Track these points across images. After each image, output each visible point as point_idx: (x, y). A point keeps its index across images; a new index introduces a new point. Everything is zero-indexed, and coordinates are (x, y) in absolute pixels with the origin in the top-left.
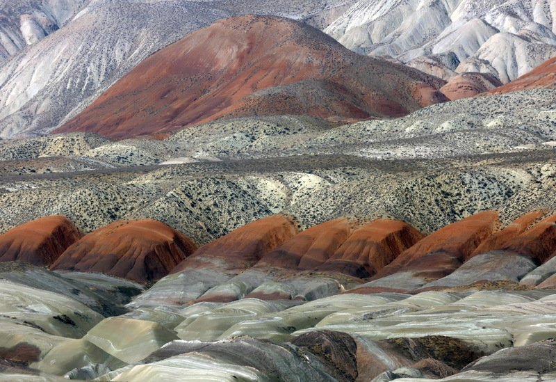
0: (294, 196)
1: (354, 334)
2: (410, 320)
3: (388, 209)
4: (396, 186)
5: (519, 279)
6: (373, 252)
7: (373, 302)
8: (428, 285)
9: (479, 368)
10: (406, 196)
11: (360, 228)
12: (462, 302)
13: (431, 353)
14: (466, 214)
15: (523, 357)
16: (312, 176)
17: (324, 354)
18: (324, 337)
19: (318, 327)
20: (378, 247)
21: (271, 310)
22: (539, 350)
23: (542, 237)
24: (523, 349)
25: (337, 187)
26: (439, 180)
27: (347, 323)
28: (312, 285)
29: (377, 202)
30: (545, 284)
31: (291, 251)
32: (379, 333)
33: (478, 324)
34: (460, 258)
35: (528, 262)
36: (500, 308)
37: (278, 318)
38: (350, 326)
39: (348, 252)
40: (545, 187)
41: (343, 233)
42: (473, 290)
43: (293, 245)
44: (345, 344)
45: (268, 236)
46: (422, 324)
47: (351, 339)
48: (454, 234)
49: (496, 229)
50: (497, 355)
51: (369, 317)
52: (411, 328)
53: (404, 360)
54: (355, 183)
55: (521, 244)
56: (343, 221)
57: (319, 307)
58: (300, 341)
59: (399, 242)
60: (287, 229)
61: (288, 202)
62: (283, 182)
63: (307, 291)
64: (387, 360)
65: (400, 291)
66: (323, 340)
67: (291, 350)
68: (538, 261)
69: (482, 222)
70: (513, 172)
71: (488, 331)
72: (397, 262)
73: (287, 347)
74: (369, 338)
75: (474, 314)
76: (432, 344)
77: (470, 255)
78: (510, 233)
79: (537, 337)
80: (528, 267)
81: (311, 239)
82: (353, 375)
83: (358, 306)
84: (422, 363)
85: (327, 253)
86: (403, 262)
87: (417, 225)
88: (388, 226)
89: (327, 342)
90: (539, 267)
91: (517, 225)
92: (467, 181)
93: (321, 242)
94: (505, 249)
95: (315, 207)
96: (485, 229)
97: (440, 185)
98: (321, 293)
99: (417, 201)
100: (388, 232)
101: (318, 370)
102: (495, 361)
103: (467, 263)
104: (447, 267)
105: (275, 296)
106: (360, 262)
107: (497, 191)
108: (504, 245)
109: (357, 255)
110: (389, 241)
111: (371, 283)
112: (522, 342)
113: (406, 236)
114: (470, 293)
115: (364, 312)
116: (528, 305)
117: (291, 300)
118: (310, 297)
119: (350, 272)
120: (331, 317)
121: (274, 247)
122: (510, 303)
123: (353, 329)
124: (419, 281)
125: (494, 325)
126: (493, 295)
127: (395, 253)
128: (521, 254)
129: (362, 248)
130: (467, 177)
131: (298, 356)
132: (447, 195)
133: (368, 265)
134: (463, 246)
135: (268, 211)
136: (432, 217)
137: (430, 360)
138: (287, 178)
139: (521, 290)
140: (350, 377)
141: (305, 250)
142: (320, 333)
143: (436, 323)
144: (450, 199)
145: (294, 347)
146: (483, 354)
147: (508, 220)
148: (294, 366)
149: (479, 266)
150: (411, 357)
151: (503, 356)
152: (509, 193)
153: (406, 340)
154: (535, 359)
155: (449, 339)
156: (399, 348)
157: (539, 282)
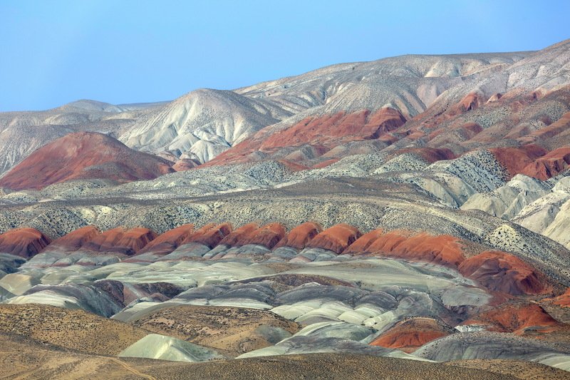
0: (98, 217)
1: (122, 282)
2: (150, 275)
3: (142, 223)
4: (145, 212)
5: (202, 256)
6: (134, 243)
7: (133, 267)
8: (160, 259)
9: (180, 297)
10: (151, 216)
11: (129, 231)
12: (175, 267)
13: (159, 290)
14: (178, 225)
15: (200, 292)
16: (107, 207)
17: (108, 291)
18: (108, 283)
19: (107, 278)
20: (137, 241)
21: (86, 270)
22: (208, 289)
23: (213, 236)
24: (202, 289)
25: (118, 213)
26: (165, 209)
27: (121, 276)
28: (106, 258)
29: (136, 220)
30: (214, 258)
31: (96, 243)
32: (135, 281)
33: (181, 277)
34: (175, 247)
35: (206, 248)
36: (193, 269)
37: (88, 274)
38: (122, 278)
39: (123, 243)
40: (215, 212)
41: (121, 234)
42: (180, 261)
43: (97, 240)
44: (118, 286)
45: (85, 235)
46: (156, 277)
47: (121, 284)
48: (172, 234)
49: (192, 232)
50: (189, 291)
51: (131, 274)
52: (150, 278)
53: (146, 294)
54: (126, 210)
55: (204, 239)
56: (121, 229)
57: (108, 269)
58: (97, 285)
59: (147, 238)
60: (94, 232)
61: (95, 220)
62: (93, 210)
63: (103, 261)
64: (138, 293)
65: (147, 261)
66: (108, 285)
67: (93, 289)
68: (211, 248)
69: (186, 229)
70: (201, 206)
71: (186, 280)
72: (146, 248)
73: (91, 288)
74: (130, 283)
75: (180, 272)
76: (159, 286)
77: (180, 244)
78: (199, 234)
79: (208, 283)
80: (207, 250)
81: (105, 237)
82: (122, 300)
83: (126, 268)
84: (154, 295)
85: (113, 244)
86: (149, 248)
87: (155, 230)
88: (142, 231)
89: (110, 285)
90: (213, 250)
91: (201, 230)
92: (179, 210)
93: (110, 239)
94: (196, 242)
95: (107, 221)
96: (187, 232)
97: (166, 212)
98: (109, 262)
99: (155, 219)
100: (142, 233)
101: (105, 298)
102: (187, 294)
103: (179, 248)
104: (169, 250)
105: (88, 264)
106: (128, 248)
107: (193, 214)
108: (196, 240)
109: (127, 245)
110: (142, 238)
111: (133, 258)
112: (202, 285)
113: (150, 235)
114: (178, 263)
115: (129, 272)
116: (205, 268)
117: (95, 266)
118: (104, 264)
119: (123, 252)
120: (113, 274)
121: (88, 241)
122: (198, 266)
123: (122, 279)
124: (156, 256)
125: (189, 277)
126: (189, 263)
127: (145, 244)
128: (204, 244)
129: (129, 242)
130: (179, 208)
131: (96, 292)
132: (170, 216)
133: (132, 249)
134: (177, 240)
135: (86, 224)
136: (163, 227)
137: (158, 294)
138: (95, 208)
139: (203, 261)
140: (120, 301)
141: (103, 242)
142: (107, 281)
143: (162, 276)
144: (171, 218)
145: (94, 287)
146: (183, 291)
147: (198, 228)
148: (94, 297)
149: (184, 250)
150: (149, 292)
151: (190, 292)
152: (199, 215)
153: (147, 284)
154: (206, 293)
155: (167, 284)
156: (144, 288)
157: (211, 257)
